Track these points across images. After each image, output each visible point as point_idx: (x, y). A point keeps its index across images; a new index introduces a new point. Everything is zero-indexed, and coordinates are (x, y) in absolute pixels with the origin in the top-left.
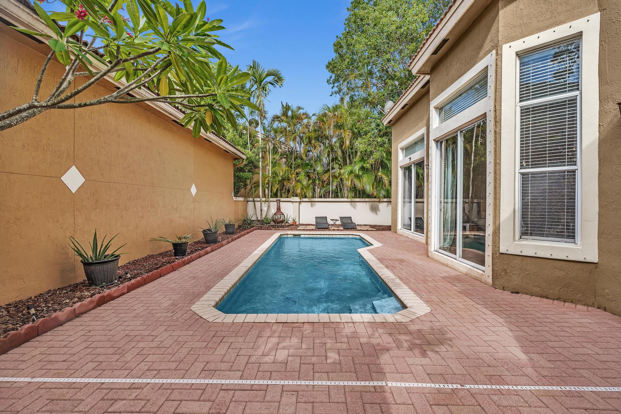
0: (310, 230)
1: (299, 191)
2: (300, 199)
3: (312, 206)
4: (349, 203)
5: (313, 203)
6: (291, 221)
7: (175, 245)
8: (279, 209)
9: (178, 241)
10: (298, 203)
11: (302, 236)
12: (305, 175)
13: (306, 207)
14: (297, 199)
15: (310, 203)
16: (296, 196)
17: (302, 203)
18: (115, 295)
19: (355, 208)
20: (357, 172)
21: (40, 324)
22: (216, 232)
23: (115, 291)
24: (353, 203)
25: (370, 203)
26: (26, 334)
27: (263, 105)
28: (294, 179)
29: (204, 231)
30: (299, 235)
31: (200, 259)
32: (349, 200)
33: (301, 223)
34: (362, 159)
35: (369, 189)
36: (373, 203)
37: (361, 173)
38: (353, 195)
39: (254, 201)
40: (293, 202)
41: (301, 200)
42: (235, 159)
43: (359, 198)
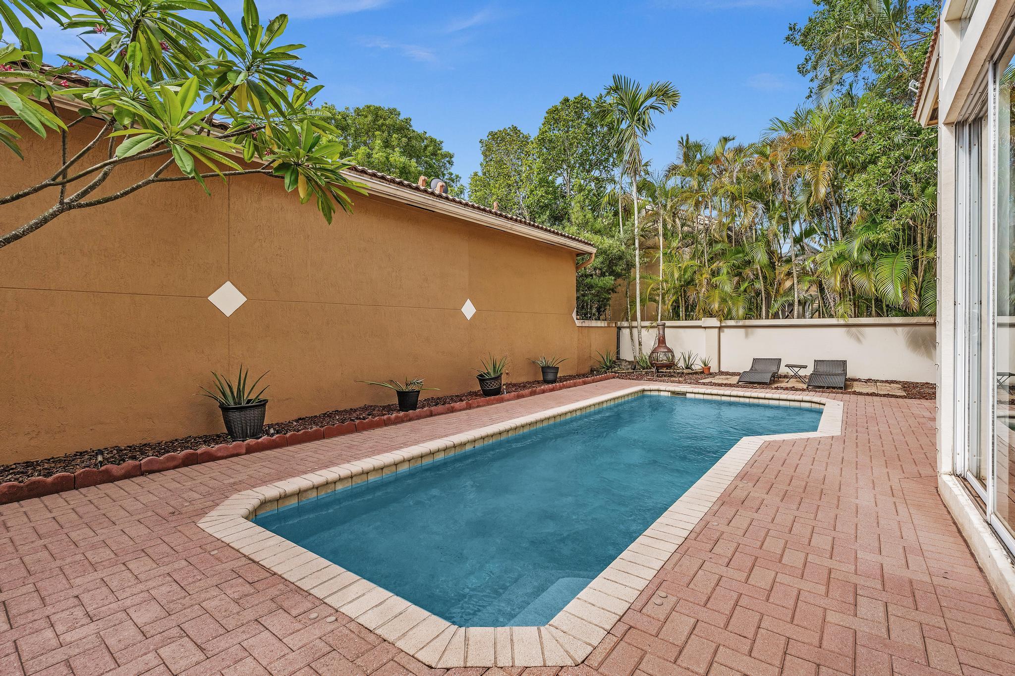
0: (720, 385)
1: (716, 306)
2: (721, 321)
3: (747, 335)
4: (844, 329)
5: (750, 330)
6: (698, 366)
7: (401, 395)
8: (662, 341)
9: (404, 388)
10: (717, 330)
11: (688, 395)
12: (728, 273)
13: (733, 338)
14: (714, 322)
15: (742, 330)
16: (711, 315)
17: (726, 330)
18: (220, 454)
19: (859, 340)
20: (855, 255)
21: (80, 474)
22: (498, 378)
23: (219, 449)
24: (854, 329)
25: (906, 329)
26: (53, 483)
27: (638, 150)
28: (705, 282)
29: (481, 375)
30: (684, 394)
31: (431, 418)
32: (842, 322)
33: (723, 369)
34: (873, 223)
35: (893, 292)
36: (917, 328)
37: (867, 257)
38: (850, 309)
39: (631, 328)
40: (705, 328)
41: (723, 324)
42: (578, 255)
43: (878, 315)
